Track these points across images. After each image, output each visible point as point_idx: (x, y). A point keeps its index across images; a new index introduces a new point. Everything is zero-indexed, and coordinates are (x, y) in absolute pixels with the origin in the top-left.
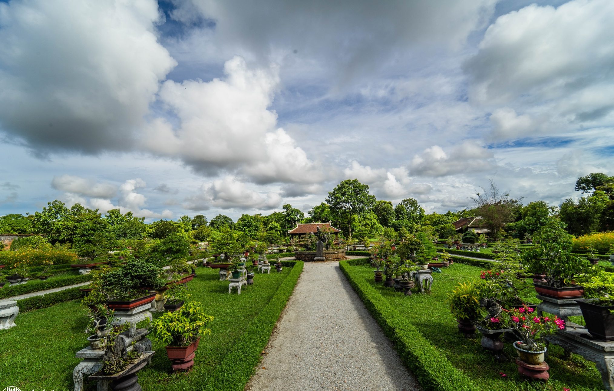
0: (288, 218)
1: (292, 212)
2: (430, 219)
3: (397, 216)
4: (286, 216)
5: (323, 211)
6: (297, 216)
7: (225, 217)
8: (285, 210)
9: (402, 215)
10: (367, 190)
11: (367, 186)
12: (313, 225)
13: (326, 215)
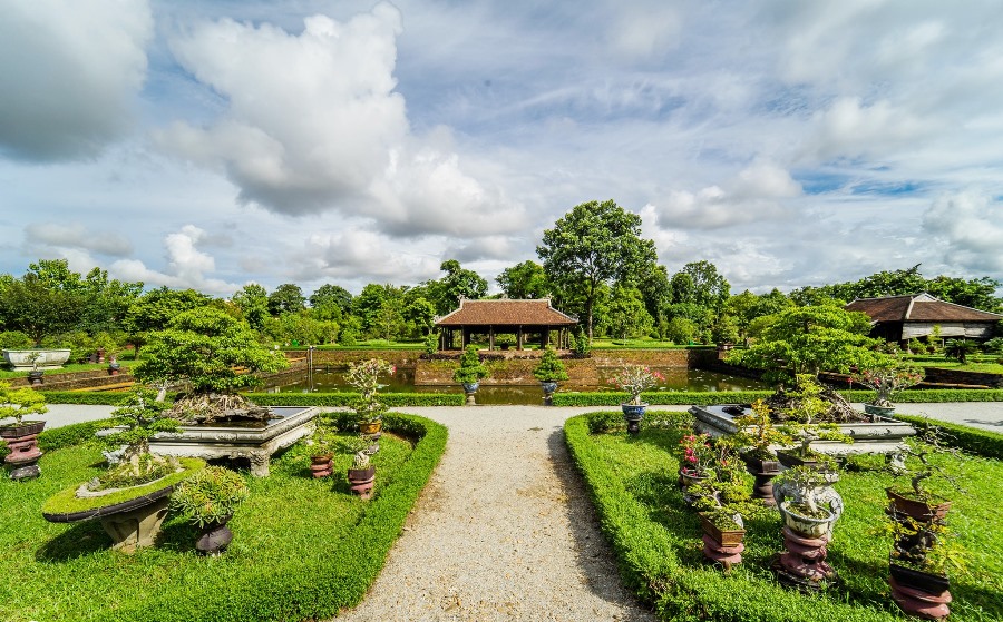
0: (452, 290)
1: (461, 277)
2: (737, 303)
3: (676, 294)
4: (448, 286)
5: (529, 275)
6: (471, 286)
7: (337, 290)
8: (448, 273)
9: (686, 293)
10: (637, 228)
11: (636, 218)
12: (502, 303)
13: (536, 286)
